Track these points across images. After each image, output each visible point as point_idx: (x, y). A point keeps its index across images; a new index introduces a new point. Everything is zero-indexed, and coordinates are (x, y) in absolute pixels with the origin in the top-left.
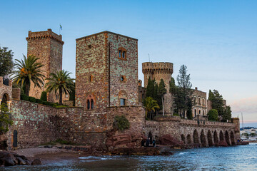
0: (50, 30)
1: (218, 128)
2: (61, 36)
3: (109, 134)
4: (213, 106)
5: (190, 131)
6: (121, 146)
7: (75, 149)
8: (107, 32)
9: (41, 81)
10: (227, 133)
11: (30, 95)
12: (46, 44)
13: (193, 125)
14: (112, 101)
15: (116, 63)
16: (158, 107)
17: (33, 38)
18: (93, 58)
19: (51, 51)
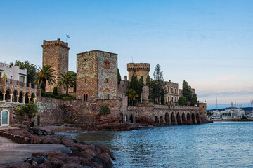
0: (59, 40)
1: (186, 111)
2: (67, 43)
3: (97, 117)
4: (184, 94)
5: (163, 113)
6: (105, 125)
7: (75, 127)
8: (96, 51)
9: (53, 81)
10: (193, 114)
11: (47, 91)
12: (56, 50)
13: (164, 109)
14: (99, 95)
15: (102, 71)
16: (137, 96)
17: (47, 46)
18: (87, 67)
19: (60, 55)
